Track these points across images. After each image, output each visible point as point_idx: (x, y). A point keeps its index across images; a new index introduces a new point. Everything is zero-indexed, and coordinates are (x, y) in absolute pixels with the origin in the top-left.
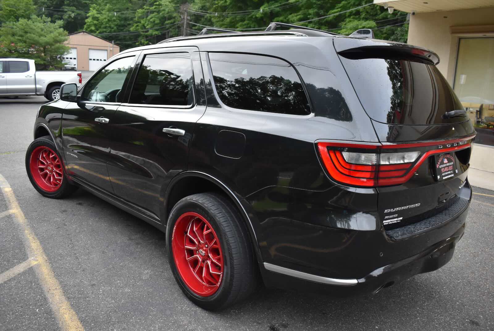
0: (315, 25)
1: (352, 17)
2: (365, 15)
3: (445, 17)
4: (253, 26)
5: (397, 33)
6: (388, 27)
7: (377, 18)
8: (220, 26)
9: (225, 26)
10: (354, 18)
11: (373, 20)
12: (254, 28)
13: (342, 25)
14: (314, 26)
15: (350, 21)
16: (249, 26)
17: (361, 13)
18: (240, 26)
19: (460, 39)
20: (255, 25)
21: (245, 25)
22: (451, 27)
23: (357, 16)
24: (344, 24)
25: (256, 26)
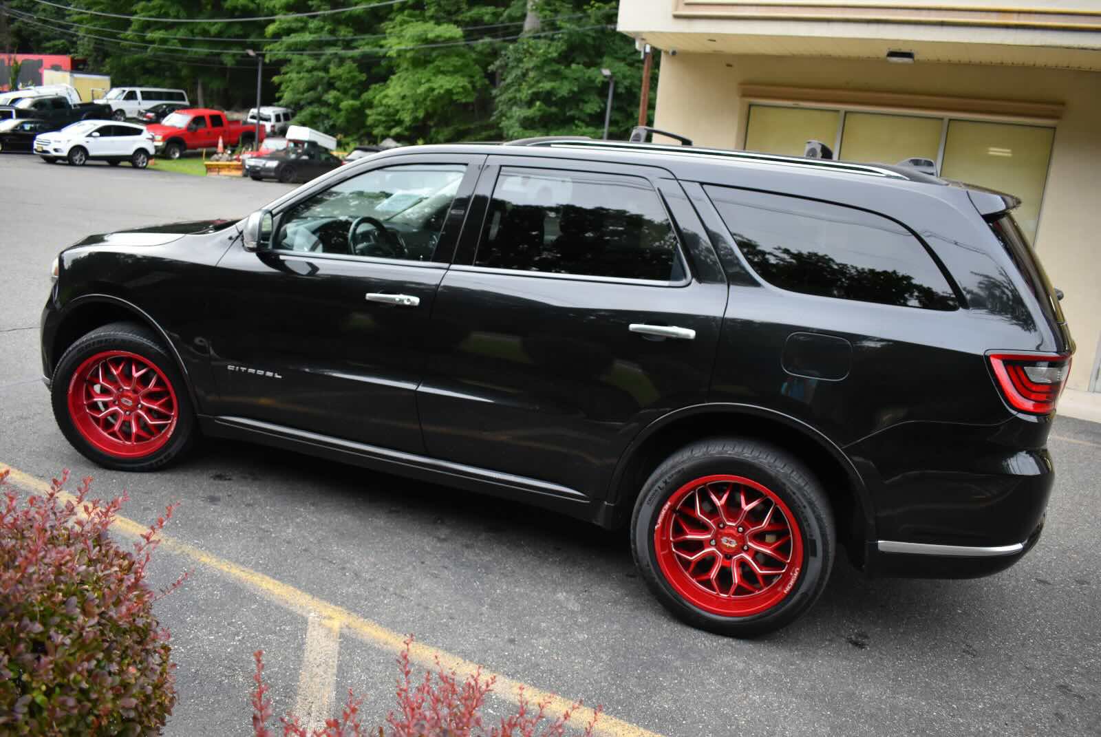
0: (324, 22)
1: (406, 12)
2: (436, 11)
3: (729, 65)
4: (176, 14)
5: (505, 55)
6: (487, 40)
7: (459, 18)
8: (86, 5)
9: (101, 7)
10: (410, 16)
11: (450, 21)
12: (177, 17)
13: (386, 29)
14: (322, 24)
15: (406, 22)
16: (163, 11)
17: (427, 4)
18: (143, 10)
19: (750, 106)
20: (178, 12)
21: (154, 8)
22: (742, 84)
23: (417, 12)
24: (391, 26)
25: (182, 13)
